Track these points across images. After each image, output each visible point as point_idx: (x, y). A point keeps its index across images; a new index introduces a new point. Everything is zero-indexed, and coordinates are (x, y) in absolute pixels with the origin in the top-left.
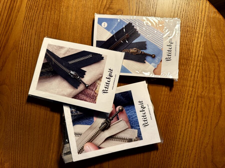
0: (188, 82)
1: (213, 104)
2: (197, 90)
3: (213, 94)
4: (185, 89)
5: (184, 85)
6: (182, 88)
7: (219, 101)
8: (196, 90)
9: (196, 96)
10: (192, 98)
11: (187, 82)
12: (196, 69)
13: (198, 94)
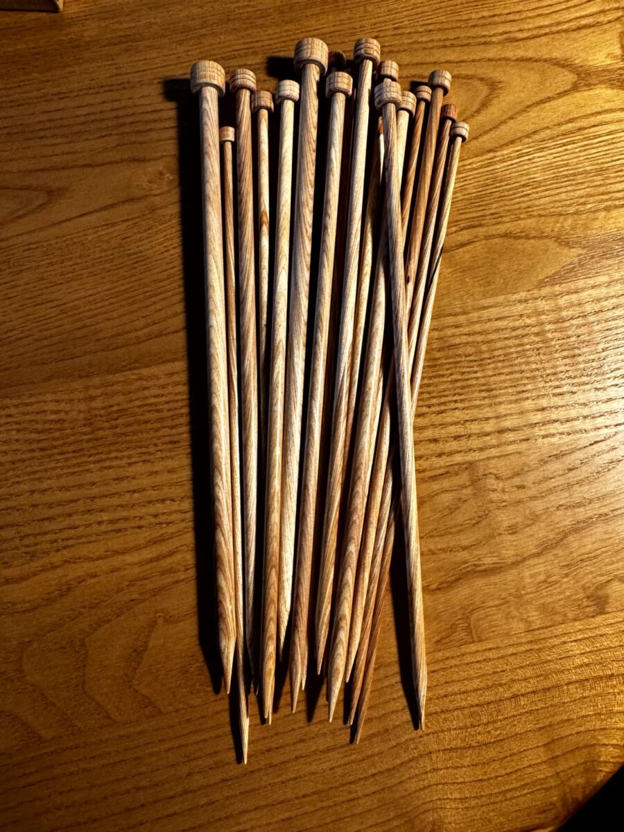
0: (513, 405)
1: (465, 543)
2: (493, 452)
3: (506, 524)
4: (478, 403)
5: (494, 392)
6: (480, 391)
7: (488, 561)
8: (494, 447)
9: (470, 457)
10: (454, 445)
11: (511, 402)
12: (577, 419)
13: (481, 463)
